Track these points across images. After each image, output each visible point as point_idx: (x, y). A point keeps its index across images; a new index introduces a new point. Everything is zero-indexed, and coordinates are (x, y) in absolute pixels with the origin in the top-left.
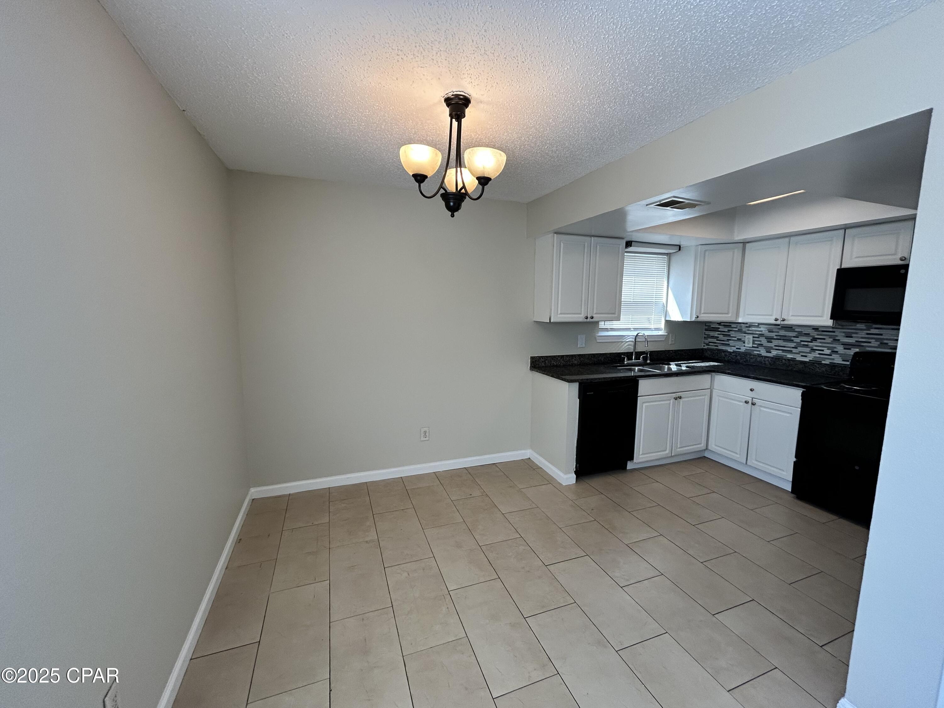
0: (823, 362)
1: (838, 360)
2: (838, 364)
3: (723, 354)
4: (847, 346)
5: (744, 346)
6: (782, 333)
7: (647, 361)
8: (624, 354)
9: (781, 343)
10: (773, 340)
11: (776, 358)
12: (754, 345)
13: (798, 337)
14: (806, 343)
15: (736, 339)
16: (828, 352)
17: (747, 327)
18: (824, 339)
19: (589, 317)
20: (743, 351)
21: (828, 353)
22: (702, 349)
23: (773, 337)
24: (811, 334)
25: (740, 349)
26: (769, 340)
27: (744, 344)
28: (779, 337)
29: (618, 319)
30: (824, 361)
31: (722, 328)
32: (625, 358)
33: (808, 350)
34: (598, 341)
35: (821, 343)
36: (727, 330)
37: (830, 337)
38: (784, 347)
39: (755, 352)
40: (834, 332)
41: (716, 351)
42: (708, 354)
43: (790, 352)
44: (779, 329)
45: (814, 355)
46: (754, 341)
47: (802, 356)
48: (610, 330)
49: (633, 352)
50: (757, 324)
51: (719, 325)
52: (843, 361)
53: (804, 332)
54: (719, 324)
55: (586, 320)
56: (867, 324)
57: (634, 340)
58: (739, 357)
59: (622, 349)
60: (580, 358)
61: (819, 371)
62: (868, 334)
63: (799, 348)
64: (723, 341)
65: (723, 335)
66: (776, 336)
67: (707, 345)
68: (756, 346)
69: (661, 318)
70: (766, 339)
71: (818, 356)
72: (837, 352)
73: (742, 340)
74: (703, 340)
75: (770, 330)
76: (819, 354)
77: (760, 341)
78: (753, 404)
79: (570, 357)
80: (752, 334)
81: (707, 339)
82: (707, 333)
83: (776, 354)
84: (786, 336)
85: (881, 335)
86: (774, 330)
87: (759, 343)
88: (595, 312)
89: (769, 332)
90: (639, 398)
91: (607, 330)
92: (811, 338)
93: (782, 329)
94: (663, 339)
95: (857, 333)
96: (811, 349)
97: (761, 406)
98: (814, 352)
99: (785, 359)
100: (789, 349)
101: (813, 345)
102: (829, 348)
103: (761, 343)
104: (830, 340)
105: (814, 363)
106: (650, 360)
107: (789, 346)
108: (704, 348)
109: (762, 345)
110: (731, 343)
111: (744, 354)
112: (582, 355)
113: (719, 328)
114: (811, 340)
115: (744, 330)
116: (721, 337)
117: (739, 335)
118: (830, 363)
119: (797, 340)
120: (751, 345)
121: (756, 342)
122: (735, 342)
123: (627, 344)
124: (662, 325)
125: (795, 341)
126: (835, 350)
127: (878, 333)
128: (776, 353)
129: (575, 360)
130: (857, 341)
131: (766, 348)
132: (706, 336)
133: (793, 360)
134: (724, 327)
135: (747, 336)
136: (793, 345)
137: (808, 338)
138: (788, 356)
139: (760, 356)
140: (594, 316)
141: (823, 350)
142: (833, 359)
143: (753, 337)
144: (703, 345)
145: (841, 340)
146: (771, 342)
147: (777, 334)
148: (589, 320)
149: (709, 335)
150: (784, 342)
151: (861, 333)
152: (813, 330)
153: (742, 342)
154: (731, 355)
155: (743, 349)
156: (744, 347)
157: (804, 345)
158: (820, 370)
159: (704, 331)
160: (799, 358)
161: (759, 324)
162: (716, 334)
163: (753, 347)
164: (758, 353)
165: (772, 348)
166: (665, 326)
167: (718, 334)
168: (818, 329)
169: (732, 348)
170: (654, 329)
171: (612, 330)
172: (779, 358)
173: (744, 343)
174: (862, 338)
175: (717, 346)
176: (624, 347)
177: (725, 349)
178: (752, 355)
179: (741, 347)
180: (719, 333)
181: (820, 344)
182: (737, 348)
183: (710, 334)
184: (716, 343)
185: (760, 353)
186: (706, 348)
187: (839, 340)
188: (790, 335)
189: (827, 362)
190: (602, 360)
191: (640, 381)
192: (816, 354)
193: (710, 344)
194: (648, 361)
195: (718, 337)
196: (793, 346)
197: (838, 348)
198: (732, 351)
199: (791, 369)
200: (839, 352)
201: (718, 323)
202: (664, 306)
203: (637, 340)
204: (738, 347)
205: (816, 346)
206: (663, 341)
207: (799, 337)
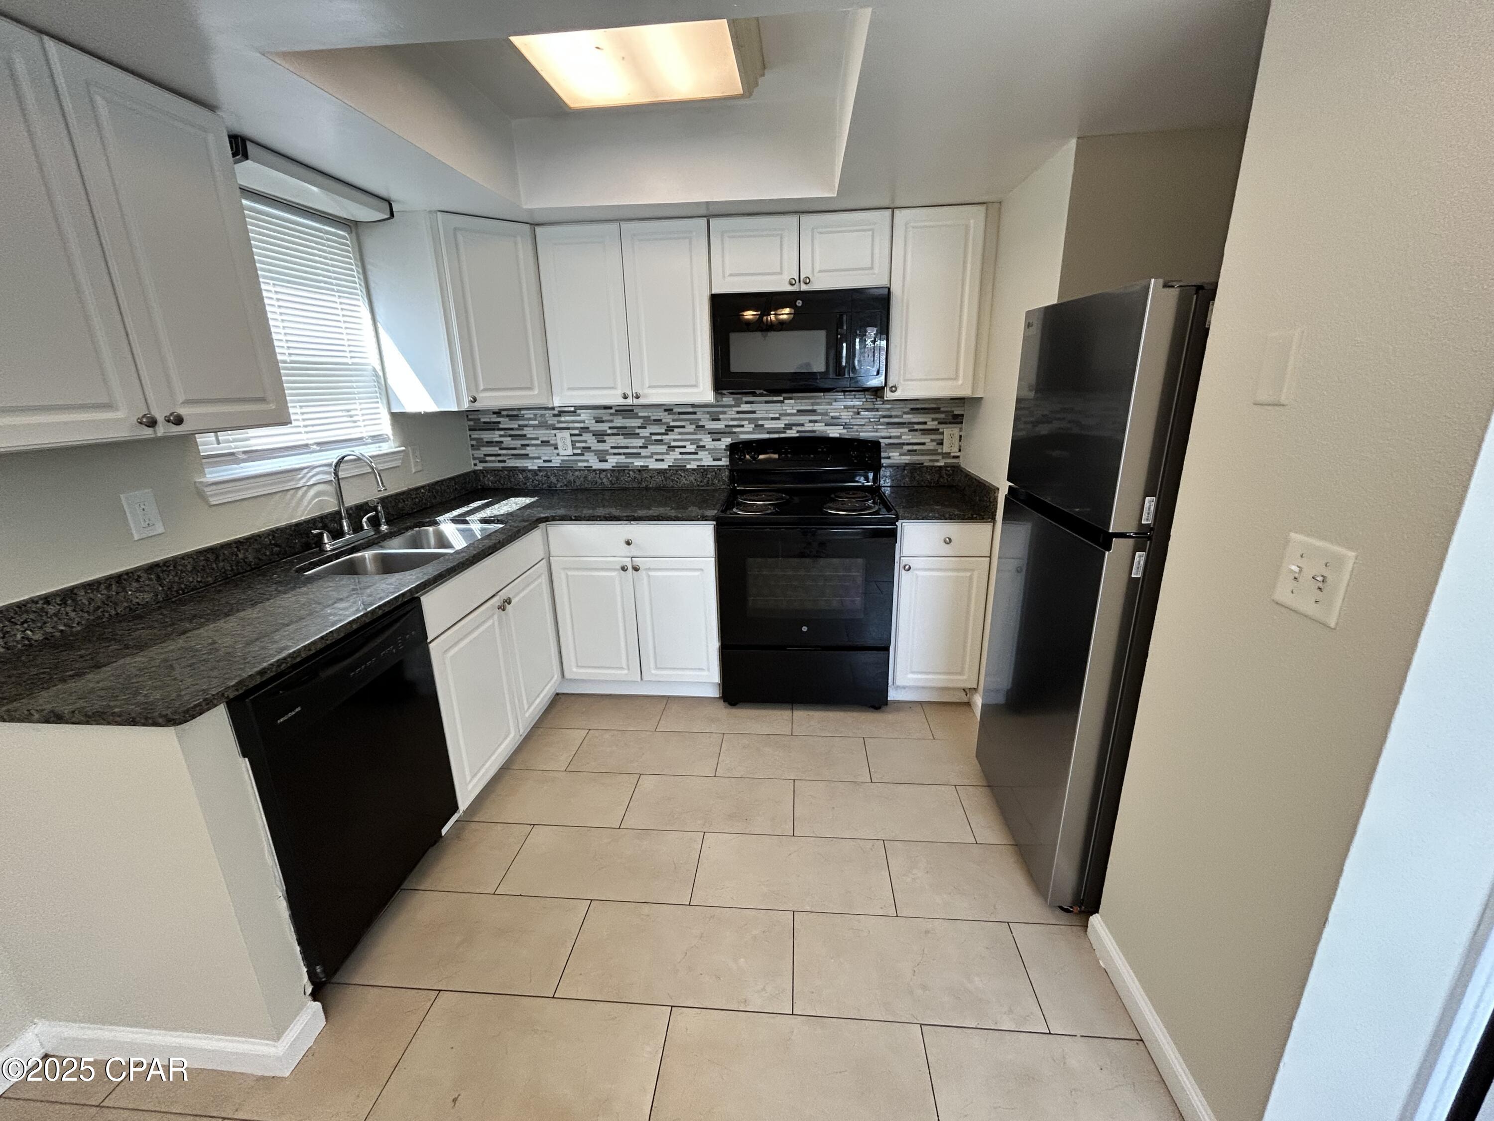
0: (688, 467)
1: (707, 460)
2: (708, 466)
3: (521, 476)
4: (716, 435)
5: (558, 455)
6: (619, 422)
7: (380, 525)
8: (312, 523)
9: (621, 441)
10: (606, 438)
11: (618, 470)
12: (576, 451)
13: (645, 428)
14: (659, 437)
15: (539, 442)
16: (691, 448)
17: (555, 415)
18: (683, 427)
19: (160, 418)
20: (558, 465)
21: (693, 451)
22: (474, 472)
23: (606, 431)
24: (664, 421)
25: (550, 461)
26: (600, 436)
27: (556, 451)
28: (615, 431)
29: (283, 420)
30: (690, 464)
31: (505, 423)
32: (321, 534)
33: (663, 448)
34: (214, 501)
35: (680, 434)
36: (516, 426)
37: (692, 422)
38: (627, 447)
39: (580, 464)
40: (695, 413)
41: (506, 472)
42: (489, 480)
43: (637, 455)
44: (611, 414)
45: (674, 457)
46: (573, 443)
47: (657, 460)
48: (244, 456)
49: (339, 513)
50: (572, 409)
51: (497, 417)
52: (714, 460)
53: (653, 418)
54: (498, 413)
55: (148, 433)
56: (736, 396)
57: (332, 477)
58: (553, 479)
59: (300, 512)
60: (158, 578)
61: (686, 482)
62: (738, 412)
63: (649, 447)
64: (515, 449)
65: (510, 436)
66: (610, 428)
67: (480, 462)
68: (579, 451)
69: (378, 408)
70: (594, 437)
71: (680, 457)
72: (704, 447)
73: (552, 442)
74: (471, 452)
75: (598, 418)
76: (681, 453)
77: (585, 442)
78: (636, 569)
79: (109, 587)
80: (568, 429)
81: (479, 450)
82: (476, 435)
83: (616, 463)
84: (626, 428)
85: (754, 412)
86: (604, 418)
87: (583, 445)
88: (181, 398)
89: (597, 422)
90: (431, 646)
91: (231, 457)
92: (665, 427)
93: (617, 415)
94: (399, 463)
95: (724, 413)
96: (668, 447)
97: (649, 569)
98: (674, 451)
99: (633, 470)
100: (635, 451)
101: (670, 439)
102: (693, 442)
103: (587, 445)
104: (691, 428)
105: (677, 471)
106: (388, 523)
107: (635, 445)
108: (477, 468)
109: (590, 448)
110: (529, 450)
111: (562, 471)
112: (166, 563)
113: (499, 423)
114: (666, 430)
115: (550, 422)
116: (507, 441)
117: (544, 434)
118: (698, 466)
119: (645, 433)
120: (570, 451)
121: (578, 445)
122: (539, 448)
123: (312, 492)
124: (386, 427)
125: (641, 435)
126: (702, 444)
127: (751, 409)
128: (616, 461)
129: (138, 590)
130: (726, 426)
131: (597, 453)
132: (474, 443)
133: (644, 470)
134: (510, 420)
135: (560, 434)
136: (640, 442)
137: (661, 428)
138: (636, 464)
139: (589, 469)
140: (183, 411)
141: (684, 447)
142: (701, 460)
143: (571, 435)
144: (473, 462)
145: (706, 427)
146: (605, 441)
147: (611, 425)
148: (162, 430)
149: (482, 439)
150: (624, 438)
151: (730, 413)
152: (666, 413)
153: (553, 448)
154: (537, 475)
155: (556, 462)
156: (558, 457)
157: (656, 440)
158: (686, 480)
159: (469, 433)
160: (653, 465)
161: (578, 408)
162: (495, 436)
163: (574, 455)
164: (585, 464)
165: (606, 452)
166: (393, 429)
167: (501, 436)
168: (672, 410)
169: (535, 461)
170: (370, 441)
171: (252, 455)
172: (624, 470)
173: (556, 448)
174: (733, 419)
175: (505, 461)
176: (305, 502)
177: (521, 465)
178: (576, 470)
179: (552, 458)
180: (502, 433)
181: (680, 437)
182: (545, 461)
183: (482, 436)
184: (499, 455)
185: (589, 465)
186: (481, 468)
187: (703, 426)
188: (633, 425)
189: (692, 466)
190: (250, 558)
191: (422, 598)
192: (675, 455)
193: (488, 458)
194: (384, 528)
195: (502, 442)
196: (641, 445)
197: (705, 440)
198: (536, 468)
199: (647, 486)
200: (707, 447)
201: (494, 413)
202: (377, 376)
203: (341, 474)
204: (546, 458)
205: (675, 440)
206: (398, 467)
207: (647, 426)
